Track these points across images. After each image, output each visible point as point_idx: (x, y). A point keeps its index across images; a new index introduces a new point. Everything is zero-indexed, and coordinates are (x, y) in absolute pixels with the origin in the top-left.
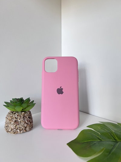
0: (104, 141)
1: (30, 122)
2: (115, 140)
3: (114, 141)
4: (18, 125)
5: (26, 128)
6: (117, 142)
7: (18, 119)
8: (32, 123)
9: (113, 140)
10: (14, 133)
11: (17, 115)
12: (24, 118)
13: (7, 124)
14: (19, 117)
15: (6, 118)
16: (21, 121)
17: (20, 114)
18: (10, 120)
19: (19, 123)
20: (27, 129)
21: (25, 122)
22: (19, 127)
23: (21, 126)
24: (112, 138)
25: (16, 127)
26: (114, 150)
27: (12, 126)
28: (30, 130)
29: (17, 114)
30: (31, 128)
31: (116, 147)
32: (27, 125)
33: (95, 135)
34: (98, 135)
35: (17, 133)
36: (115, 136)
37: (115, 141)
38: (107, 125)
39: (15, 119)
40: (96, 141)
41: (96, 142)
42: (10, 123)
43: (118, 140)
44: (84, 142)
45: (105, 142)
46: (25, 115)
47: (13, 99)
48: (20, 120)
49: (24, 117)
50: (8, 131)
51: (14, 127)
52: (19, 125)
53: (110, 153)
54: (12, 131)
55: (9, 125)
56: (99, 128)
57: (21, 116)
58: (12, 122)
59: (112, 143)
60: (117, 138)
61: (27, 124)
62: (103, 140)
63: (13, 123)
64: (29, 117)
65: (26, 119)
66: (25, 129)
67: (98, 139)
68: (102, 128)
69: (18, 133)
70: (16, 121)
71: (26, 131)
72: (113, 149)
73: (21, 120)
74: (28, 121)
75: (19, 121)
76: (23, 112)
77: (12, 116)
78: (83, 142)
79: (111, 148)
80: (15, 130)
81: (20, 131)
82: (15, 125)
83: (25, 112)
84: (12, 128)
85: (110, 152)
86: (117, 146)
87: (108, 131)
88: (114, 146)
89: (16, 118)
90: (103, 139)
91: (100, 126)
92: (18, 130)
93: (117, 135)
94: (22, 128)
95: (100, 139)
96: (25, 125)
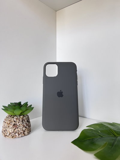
1: (29, 126)
2: (114, 135)
3: (114, 137)
5: (24, 131)
6: (117, 137)
7: (17, 123)
8: (30, 127)
10: (13, 137)
11: (16, 119)
12: (23, 122)
13: (5, 128)
14: (18, 121)
15: (4, 122)
16: (19, 125)
17: (19, 118)
18: (8, 124)
19: (18, 126)
20: (26, 133)
21: (24, 126)
22: (18, 131)
23: (20, 130)
24: (112, 134)
25: (15, 131)
26: (116, 143)
27: (11, 129)
28: (28, 134)
29: (15, 117)
30: (30, 132)
32: (25, 129)
33: (95, 133)
34: (99, 132)
35: (15, 138)
38: (104, 124)
39: (14, 123)
41: (98, 138)
42: (9, 127)
46: (24, 118)
47: (11, 103)
49: (23, 120)
50: (5, 136)
51: (13, 131)
52: (17, 128)
54: (10, 135)
55: (7, 129)
56: (98, 127)
57: (20, 119)
58: (10, 126)
60: (115, 134)
62: (104, 136)
63: (12, 126)
64: (27, 121)
65: (25, 122)
66: (23, 133)
67: (99, 136)
68: (101, 127)
69: (17, 137)
70: (14, 125)
71: (25, 135)
73: (20, 123)
74: (26, 124)
75: (18, 124)
76: (22, 116)
77: (10, 119)
78: (86, 139)
79: (113, 142)
80: (13, 134)
81: (19, 135)
82: (13, 129)
83: (23, 116)
84: (11, 132)
85: (112, 145)
86: (117, 140)
88: (115, 140)
89: (15, 121)
91: (99, 126)
92: (17, 134)
93: (115, 131)
94: (21, 131)
95: (101, 136)
96: (24, 129)
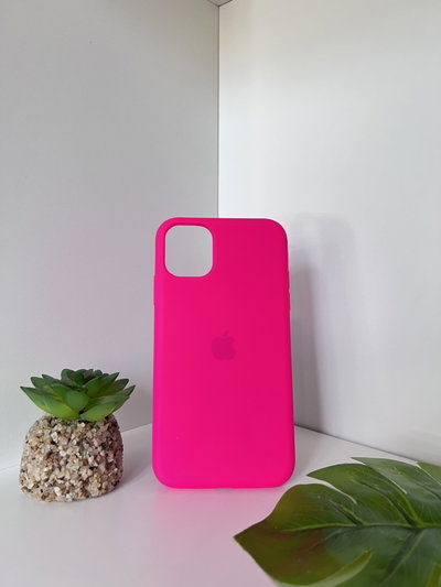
0: (371, 527)
1: (110, 464)
2: (410, 522)
3: (405, 528)
4: (57, 471)
5: (86, 483)
6: (418, 531)
7: (60, 448)
9: (402, 522)
10: (44, 498)
11: (59, 433)
12: (81, 447)
14: (63, 441)
16: (68, 457)
19: (62, 463)
20: (93, 488)
21: (85, 463)
22: (62, 479)
23: (68, 477)
24: (400, 515)
25: (52, 476)
26: (405, 559)
27: (38, 470)
28: (103, 494)
29: (57, 427)
31: (413, 549)
32: (90, 473)
33: (335, 504)
34: (349, 504)
35: (51, 500)
36: (411, 508)
37: (409, 526)
38: (379, 470)
39: (49, 447)
40: (340, 527)
41: (340, 531)
43: (421, 524)
44: (297, 532)
45: (372, 530)
46: (89, 434)
48: (65, 450)
49: (82, 440)
51: (44, 476)
52: (60, 468)
53: (390, 569)
54: (38, 490)
56: (352, 479)
57: (73, 436)
58: (37, 457)
59: (401, 535)
60: (415, 518)
61: (92, 468)
62: (366, 524)
63: (41, 459)
64: (103, 446)
65: (90, 449)
66: (83, 489)
67: (347, 520)
68: (364, 481)
69: (58, 499)
70: (50, 453)
71: (87, 494)
72: (400, 554)
73: (68, 452)
75: (62, 454)
76: (83, 424)
77: (40, 432)
78: (295, 530)
79: (395, 553)
80: (46, 485)
81: (65, 491)
82: (46, 470)
83: (86, 422)
84: (38, 478)
85: (390, 565)
86: (416, 544)
87: (385, 491)
88: (407, 544)
89: (53, 443)
90: (366, 519)
91: (358, 473)
92: (57, 489)
93: (416, 505)
94: (72, 482)
95: (354, 521)
96: (85, 473)
